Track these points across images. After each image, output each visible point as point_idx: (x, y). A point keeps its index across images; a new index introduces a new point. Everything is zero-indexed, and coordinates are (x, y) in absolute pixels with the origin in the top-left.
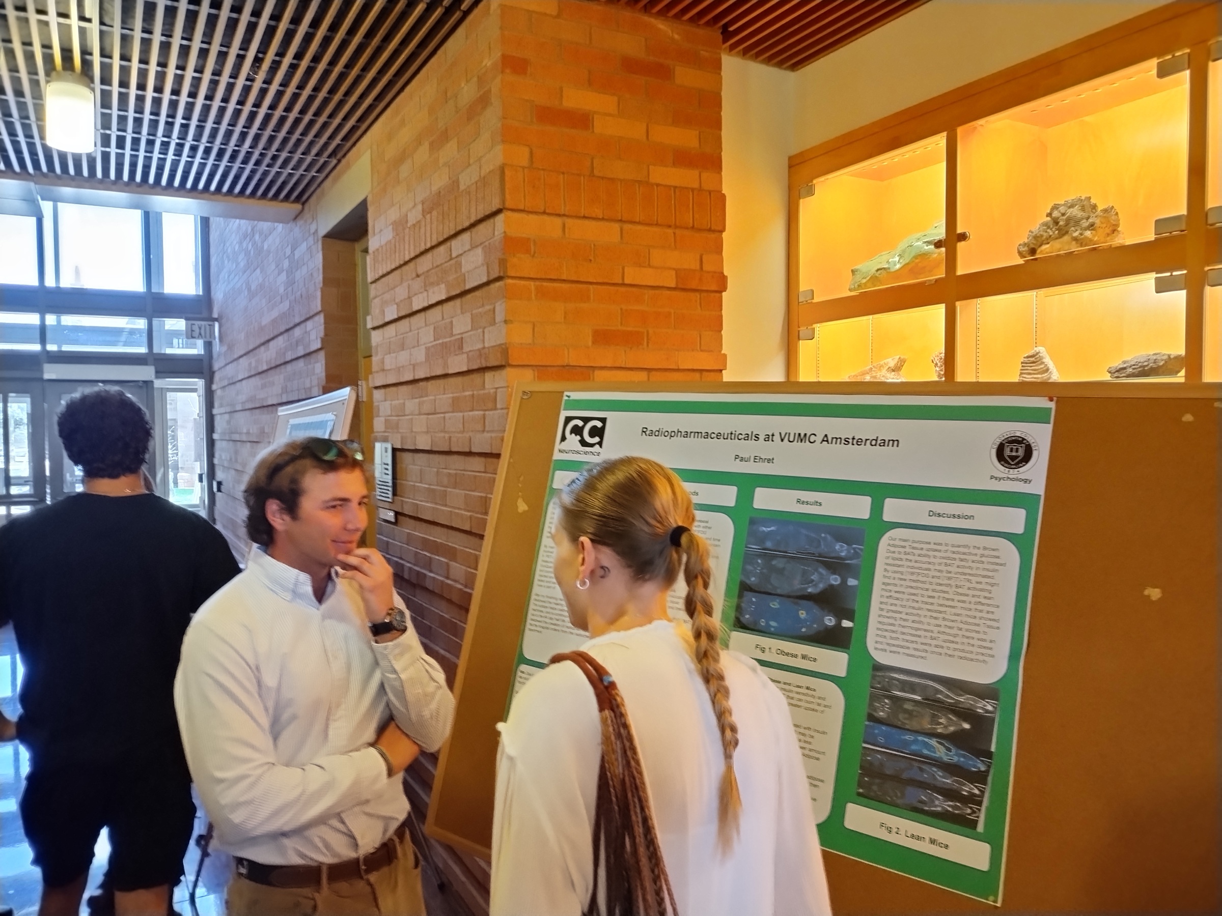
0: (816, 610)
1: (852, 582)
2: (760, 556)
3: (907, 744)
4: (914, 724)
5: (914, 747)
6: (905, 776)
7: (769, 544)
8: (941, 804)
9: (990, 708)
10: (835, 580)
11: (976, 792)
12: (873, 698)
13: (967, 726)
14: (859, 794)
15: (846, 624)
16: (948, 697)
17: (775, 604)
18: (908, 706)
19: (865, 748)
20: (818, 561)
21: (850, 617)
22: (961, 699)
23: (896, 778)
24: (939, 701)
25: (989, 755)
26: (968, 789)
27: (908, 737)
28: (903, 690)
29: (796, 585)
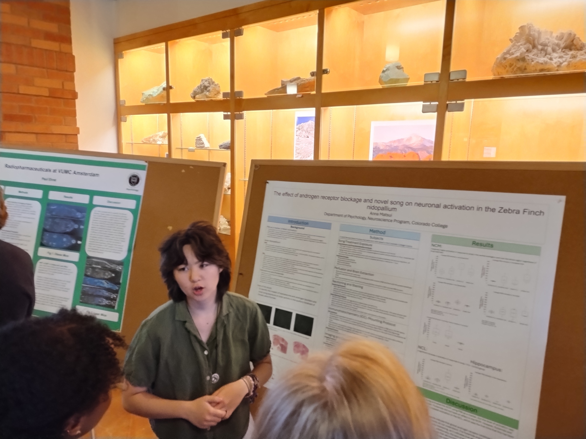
0: (69, 237)
1: (82, 227)
2: (50, 218)
3: (96, 283)
4: (98, 276)
5: (98, 284)
6: (95, 294)
7: (54, 213)
8: (105, 302)
9: (120, 268)
10: (76, 226)
11: (115, 296)
12: (87, 268)
13: (113, 275)
14: (81, 302)
15: (79, 242)
16: (109, 266)
17: (55, 236)
18: (97, 270)
19: (83, 286)
20: (71, 219)
21: (81, 240)
22: (112, 266)
23: (92, 295)
24: (106, 268)
25: (119, 284)
26: (113, 296)
27: (96, 281)
28: (96, 265)
29: (63, 229)
